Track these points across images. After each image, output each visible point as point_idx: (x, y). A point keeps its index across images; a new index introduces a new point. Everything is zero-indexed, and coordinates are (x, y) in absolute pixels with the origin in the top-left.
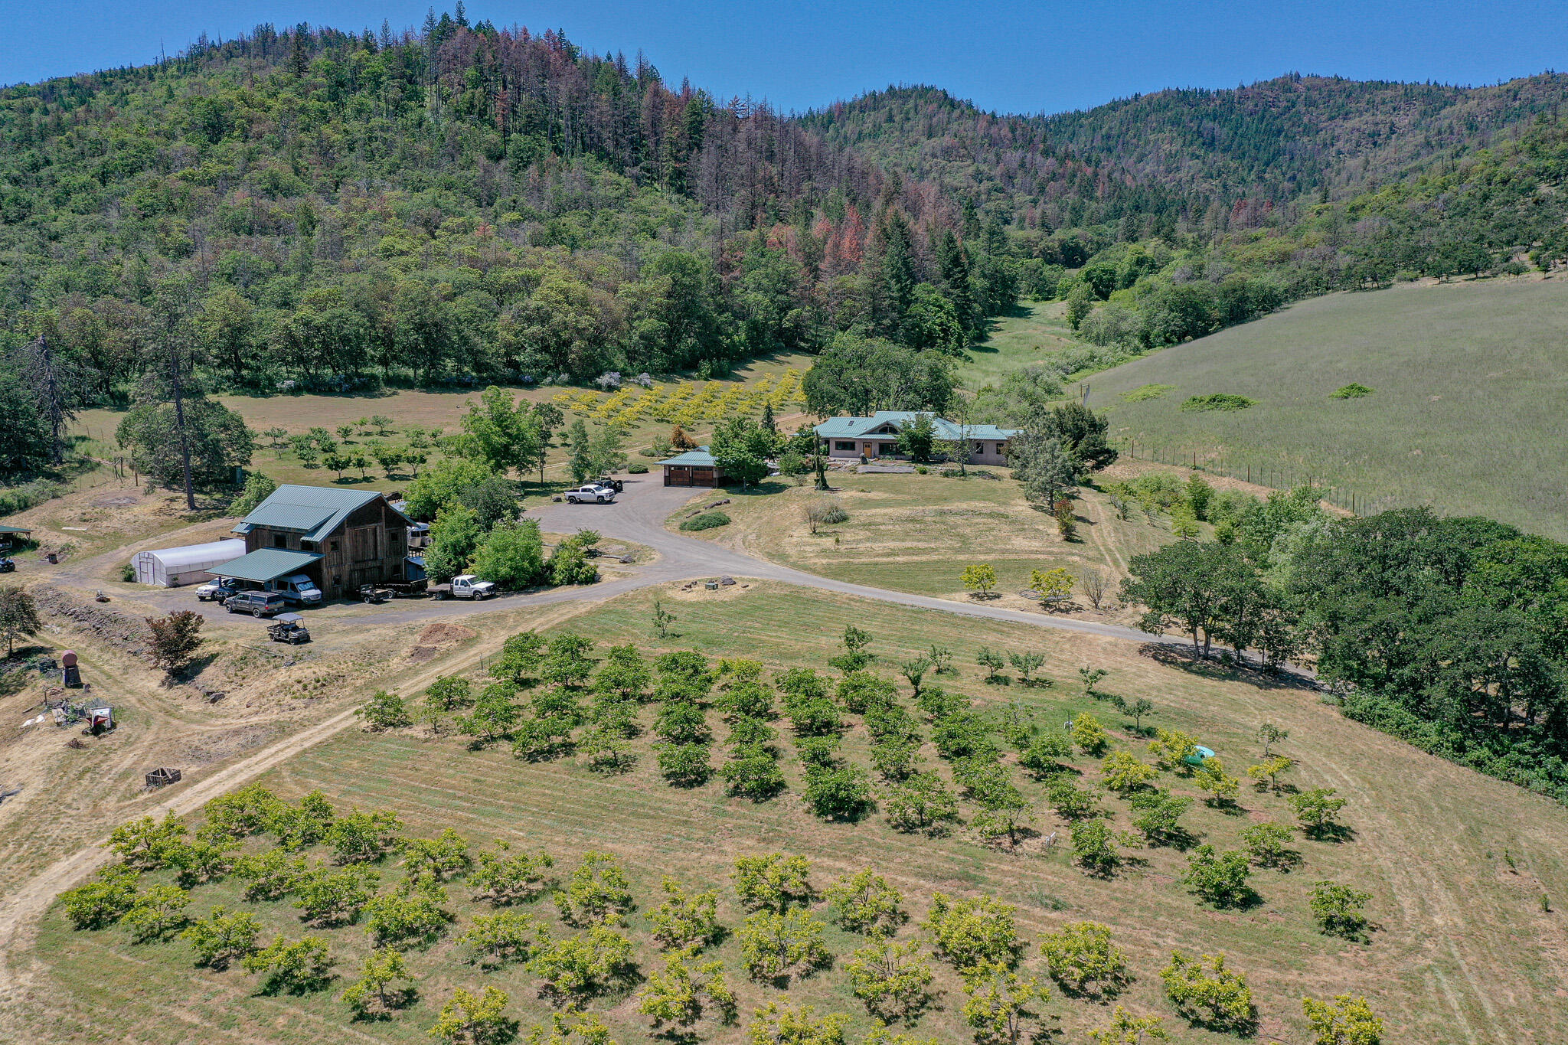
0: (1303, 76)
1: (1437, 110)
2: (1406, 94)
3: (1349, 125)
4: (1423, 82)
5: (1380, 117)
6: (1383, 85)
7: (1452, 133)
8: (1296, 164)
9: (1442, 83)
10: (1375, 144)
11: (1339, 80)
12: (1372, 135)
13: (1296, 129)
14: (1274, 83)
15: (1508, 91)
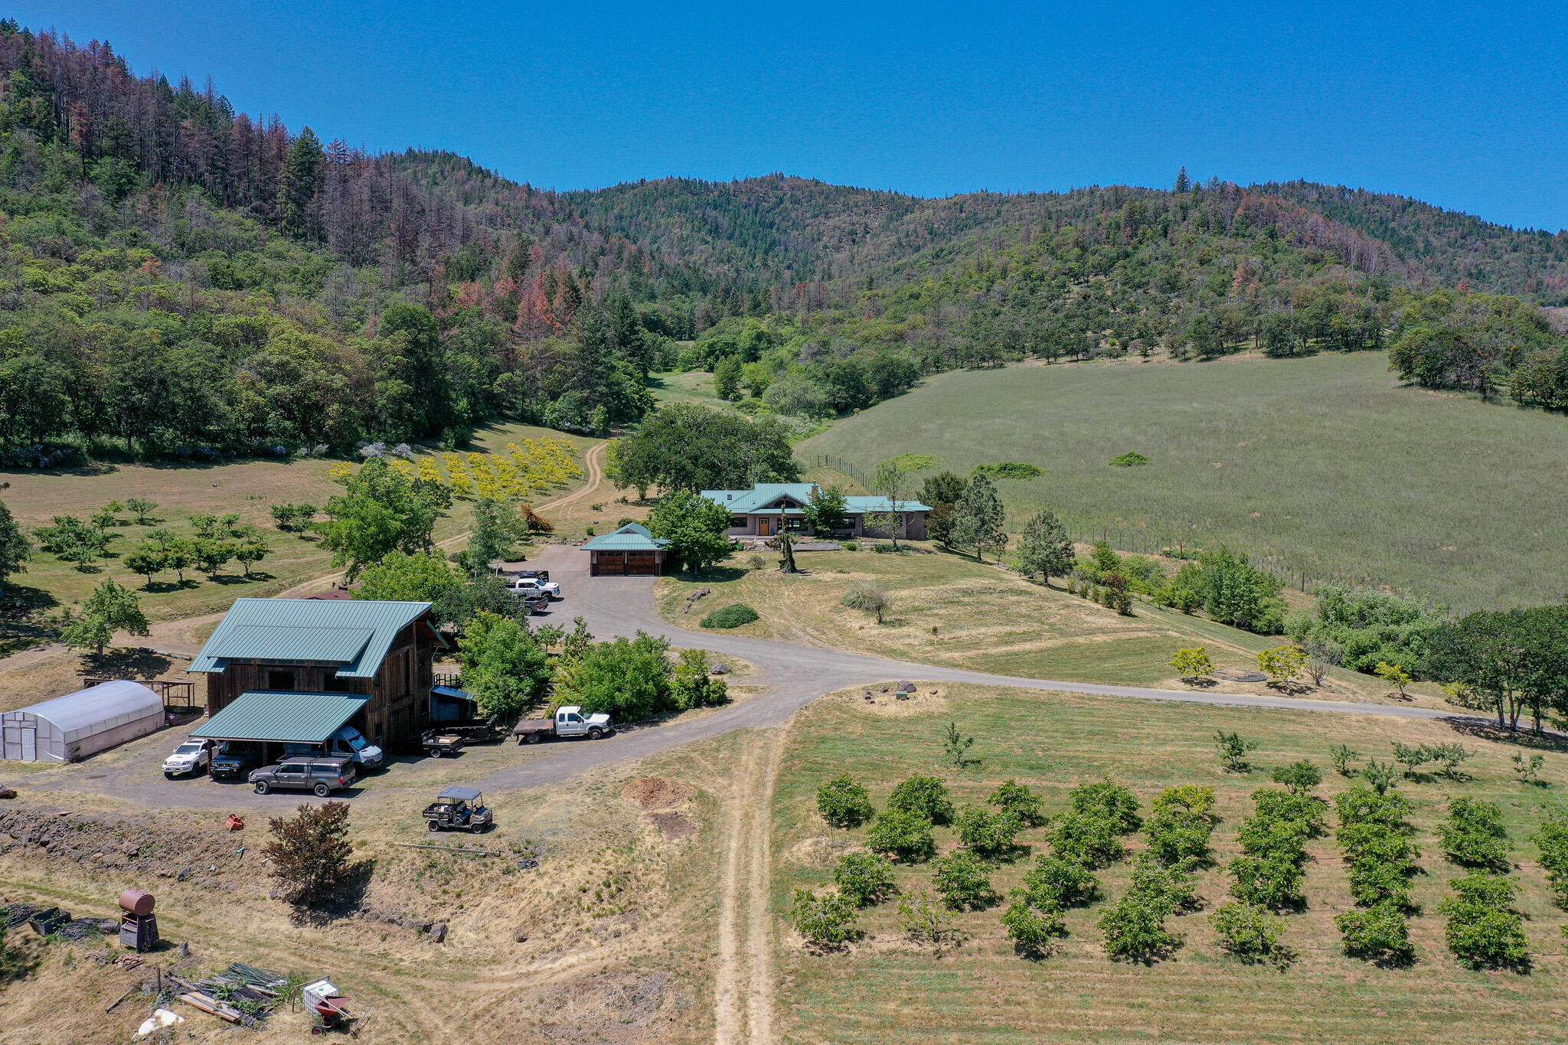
0: (787, 176)
1: (901, 216)
2: (874, 200)
3: (831, 222)
4: (886, 191)
5: (855, 219)
6: (853, 191)
7: (917, 236)
8: (791, 254)
9: (901, 193)
10: (854, 241)
11: (817, 183)
12: (853, 233)
13: (785, 224)
14: (763, 180)
15: (955, 204)
